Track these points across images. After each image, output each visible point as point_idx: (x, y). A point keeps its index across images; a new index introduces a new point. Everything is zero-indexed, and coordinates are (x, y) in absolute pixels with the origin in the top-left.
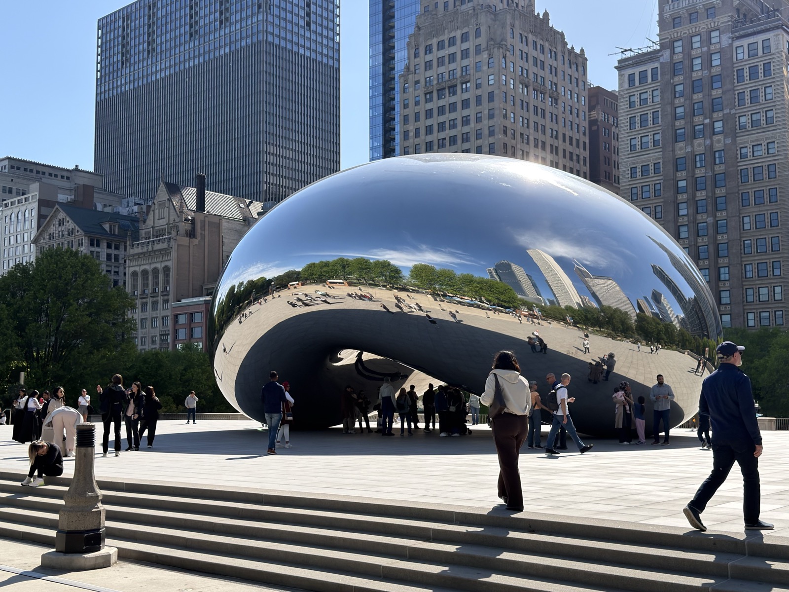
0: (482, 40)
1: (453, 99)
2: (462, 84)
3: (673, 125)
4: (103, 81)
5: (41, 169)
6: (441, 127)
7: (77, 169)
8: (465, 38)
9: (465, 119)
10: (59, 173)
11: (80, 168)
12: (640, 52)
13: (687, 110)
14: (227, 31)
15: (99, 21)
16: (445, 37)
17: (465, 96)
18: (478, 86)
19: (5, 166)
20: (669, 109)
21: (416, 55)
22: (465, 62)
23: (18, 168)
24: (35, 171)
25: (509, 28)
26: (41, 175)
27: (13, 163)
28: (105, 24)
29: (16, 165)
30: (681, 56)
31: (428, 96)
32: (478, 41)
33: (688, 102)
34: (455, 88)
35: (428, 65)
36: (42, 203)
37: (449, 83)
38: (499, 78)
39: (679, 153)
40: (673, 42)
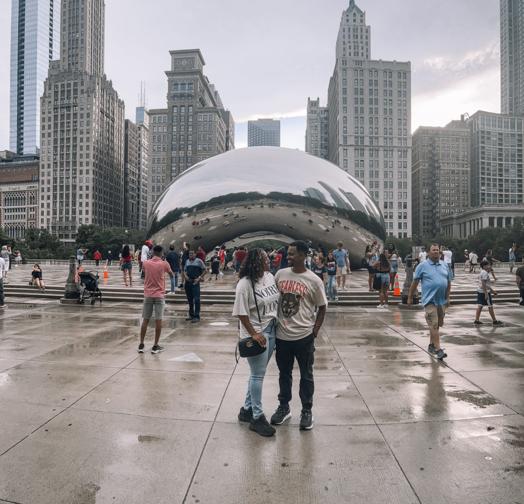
0: (85, 88)
1: (68, 112)
2: (74, 106)
3: (172, 143)
8: (75, 84)
13: (178, 138)
16: (65, 83)
17: (75, 112)
18: (82, 109)
20: (170, 136)
21: (50, 89)
22: (76, 97)
25: (97, 84)
30: (176, 114)
31: (56, 110)
32: (82, 88)
33: (178, 134)
34: (70, 108)
35: (57, 95)
37: (67, 105)
38: (92, 107)
39: (173, 155)
40: (174, 107)
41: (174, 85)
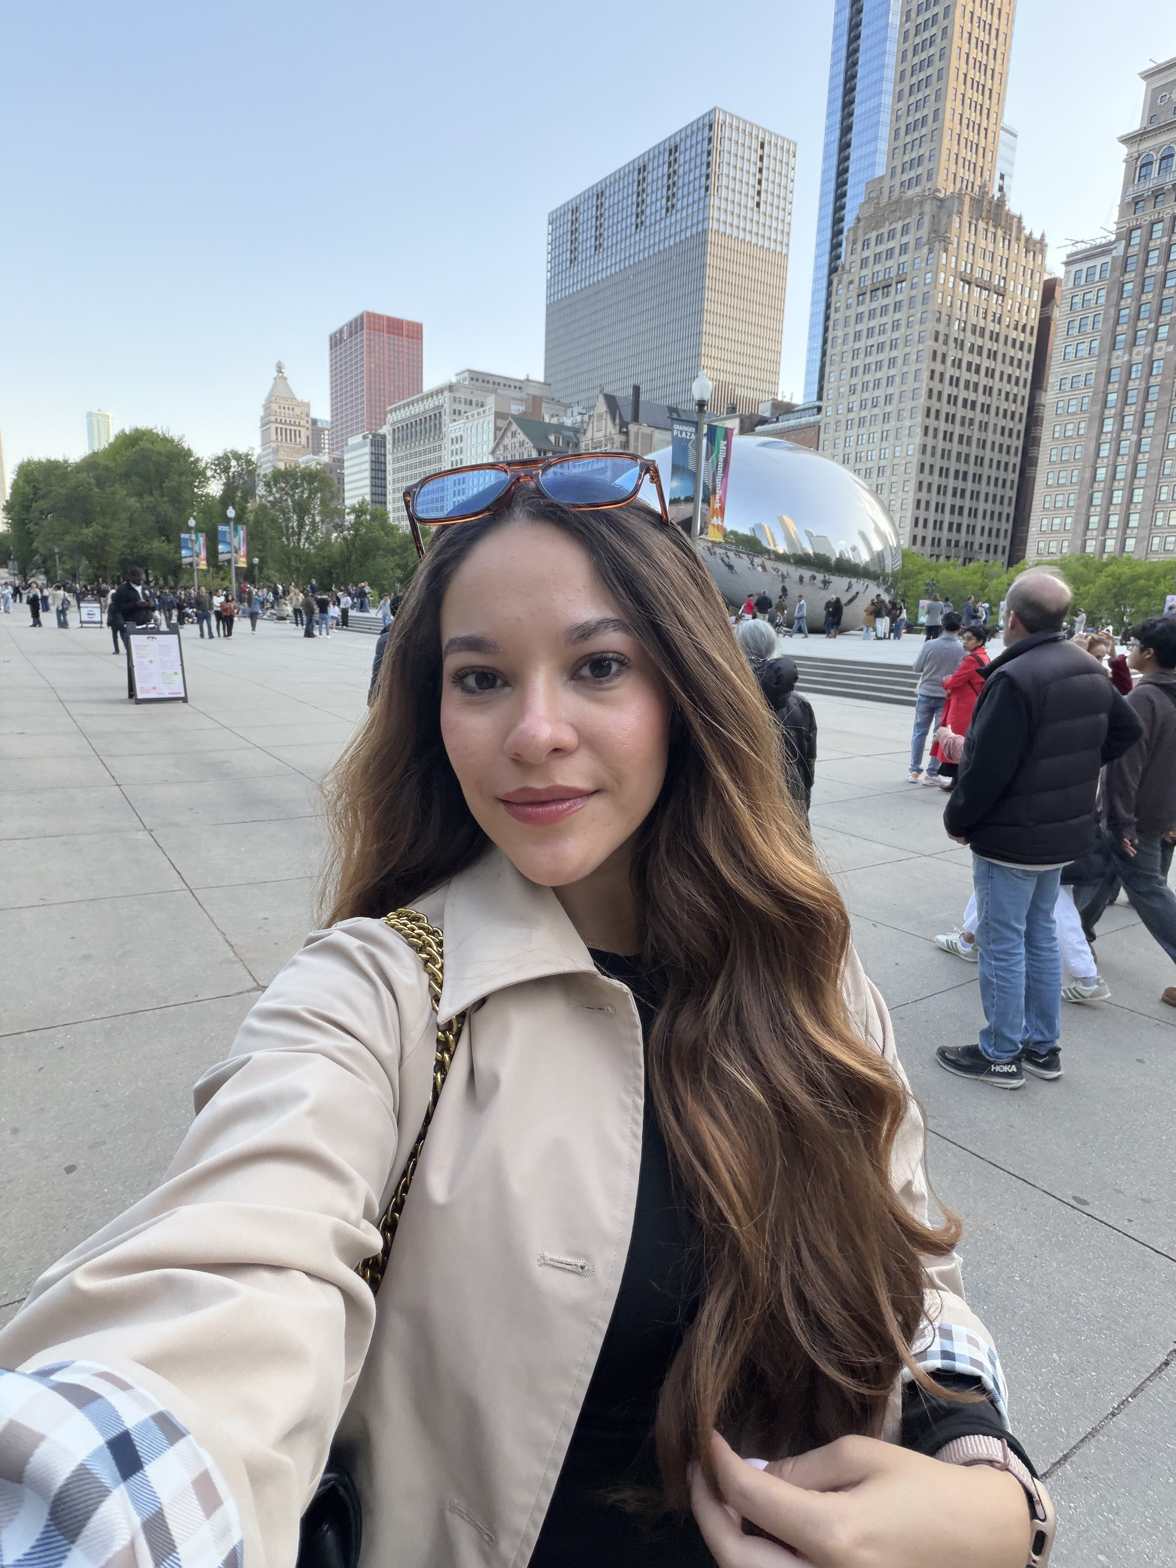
0: (924, 233)
1: (886, 301)
2: (897, 283)
3: (1114, 330)
4: (553, 283)
5: (497, 380)
6: (870, 332)
7: (528, 380)
8: (905, 230)
9: (896, 323)
10: (512, 384)
11: (530, 378)
12: (1094, 243)
13: (1132, 313)
14: (673, 220)
15: (549, 215)
16: (885, 230)
17: (899, 298)
18: (913, 286)
19: (467, 378)
20: (1112, 311)
21: (853, 251)
22: (903, 258)
23: (477, 380)
24: (491, 383)
25: (955, 215)
26: (496, 386)
27: (473, 375)
28: (554, 219)
29: (475, 377)
30: (1137, 248)
31: (861, 298)
32: (919, 234)
33: (1134, 303)
34: (890, 288)
35: (864, 263)
36: (498, 415)
37: (884, 284)
38: (937, 277)
39: (1115, 362)
40: (1131, 231)
41: (1142, 166)
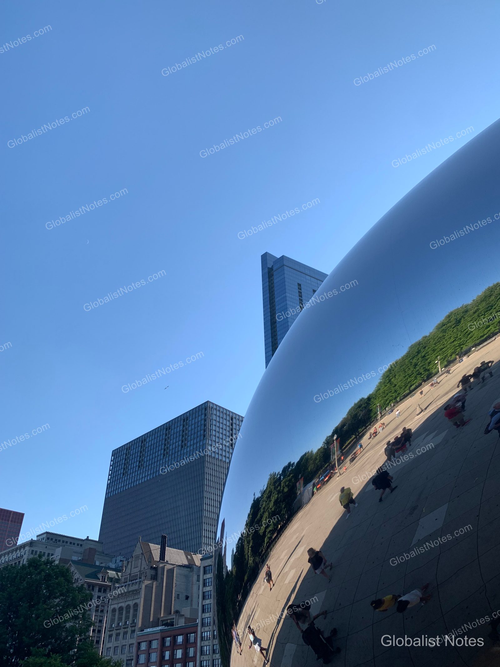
4: (111, 486)
7: (87, 538)
10: (76, 542)
11: (90, 538)
14: (185, 451)
15: (113, 451)
19: (44, 538)
23: (52, 539)
24: (61, 541)
26: (65, 544)
27: (49, 535)
28: (116, 453)
29: (51, 537)
